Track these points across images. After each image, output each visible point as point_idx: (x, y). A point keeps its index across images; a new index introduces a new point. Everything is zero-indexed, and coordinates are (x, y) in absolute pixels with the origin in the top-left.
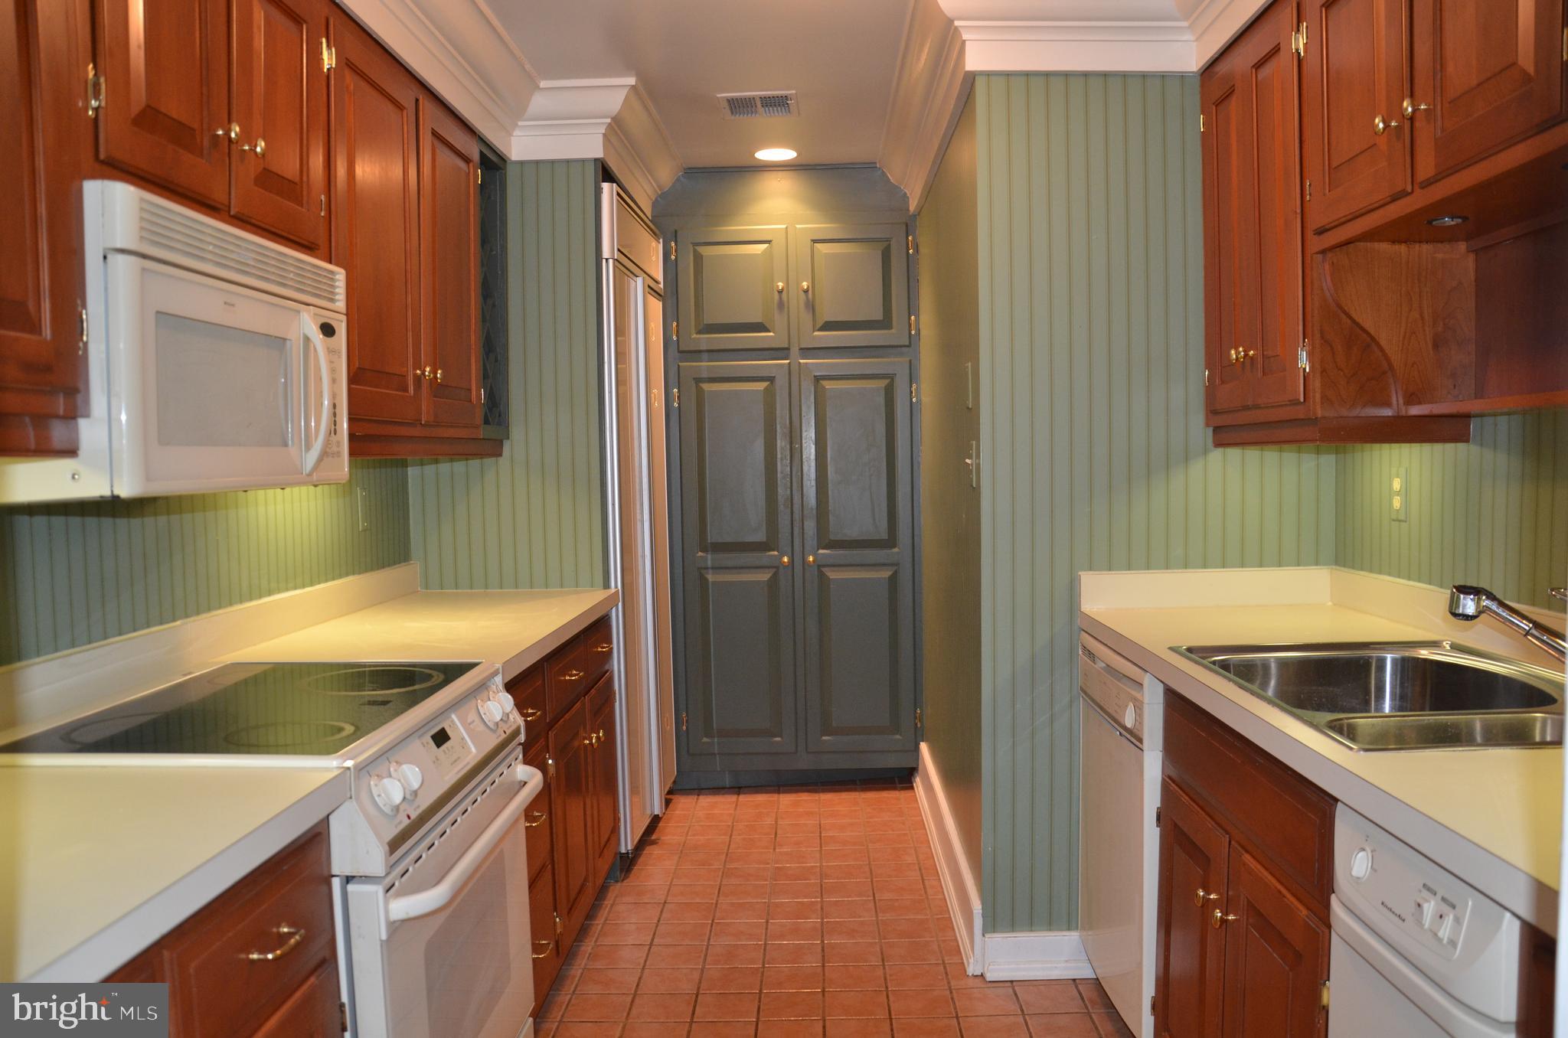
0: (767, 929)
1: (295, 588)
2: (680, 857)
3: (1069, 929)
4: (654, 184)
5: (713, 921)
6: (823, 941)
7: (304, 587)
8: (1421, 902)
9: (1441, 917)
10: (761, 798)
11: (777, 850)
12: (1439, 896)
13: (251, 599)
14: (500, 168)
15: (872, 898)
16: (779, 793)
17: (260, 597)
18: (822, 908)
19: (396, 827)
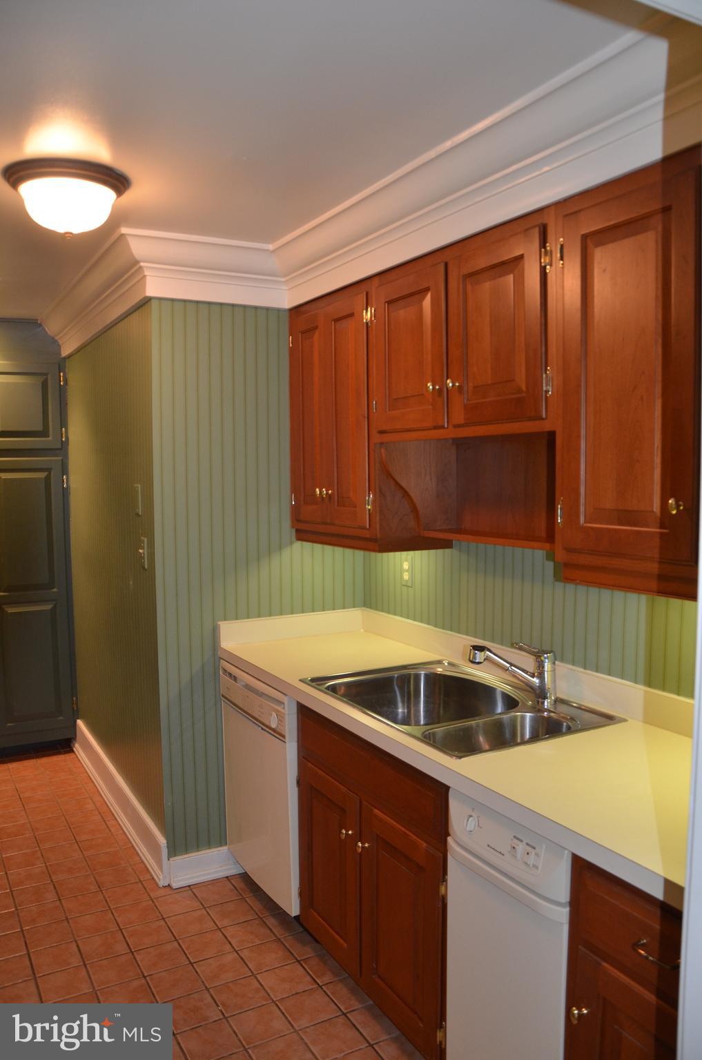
3: (221, 846)
6: (52, 880)
8: (515, 846)
9: (528, 854)
12: (524, 843)
15: (74, 841)
18: (42, 855)
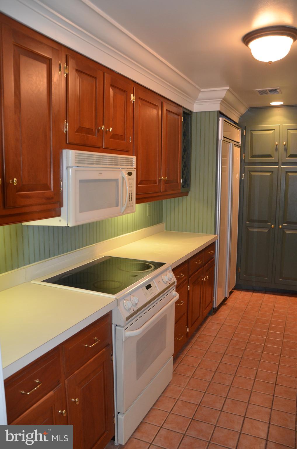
0: (249, 338)
1: (128, 233)
2: (231, 310)
4: (239, 113)
5: (235, 332)
6: (264, 345)
7: (130, 232)
10: (259, 295)
11: (259, 313)
13: (115, 237)
14: (190, 114)
15: (283, 333)
16: (265, 294)
17: (117, 236)
18: (267, 334)
19: (129, 313)
